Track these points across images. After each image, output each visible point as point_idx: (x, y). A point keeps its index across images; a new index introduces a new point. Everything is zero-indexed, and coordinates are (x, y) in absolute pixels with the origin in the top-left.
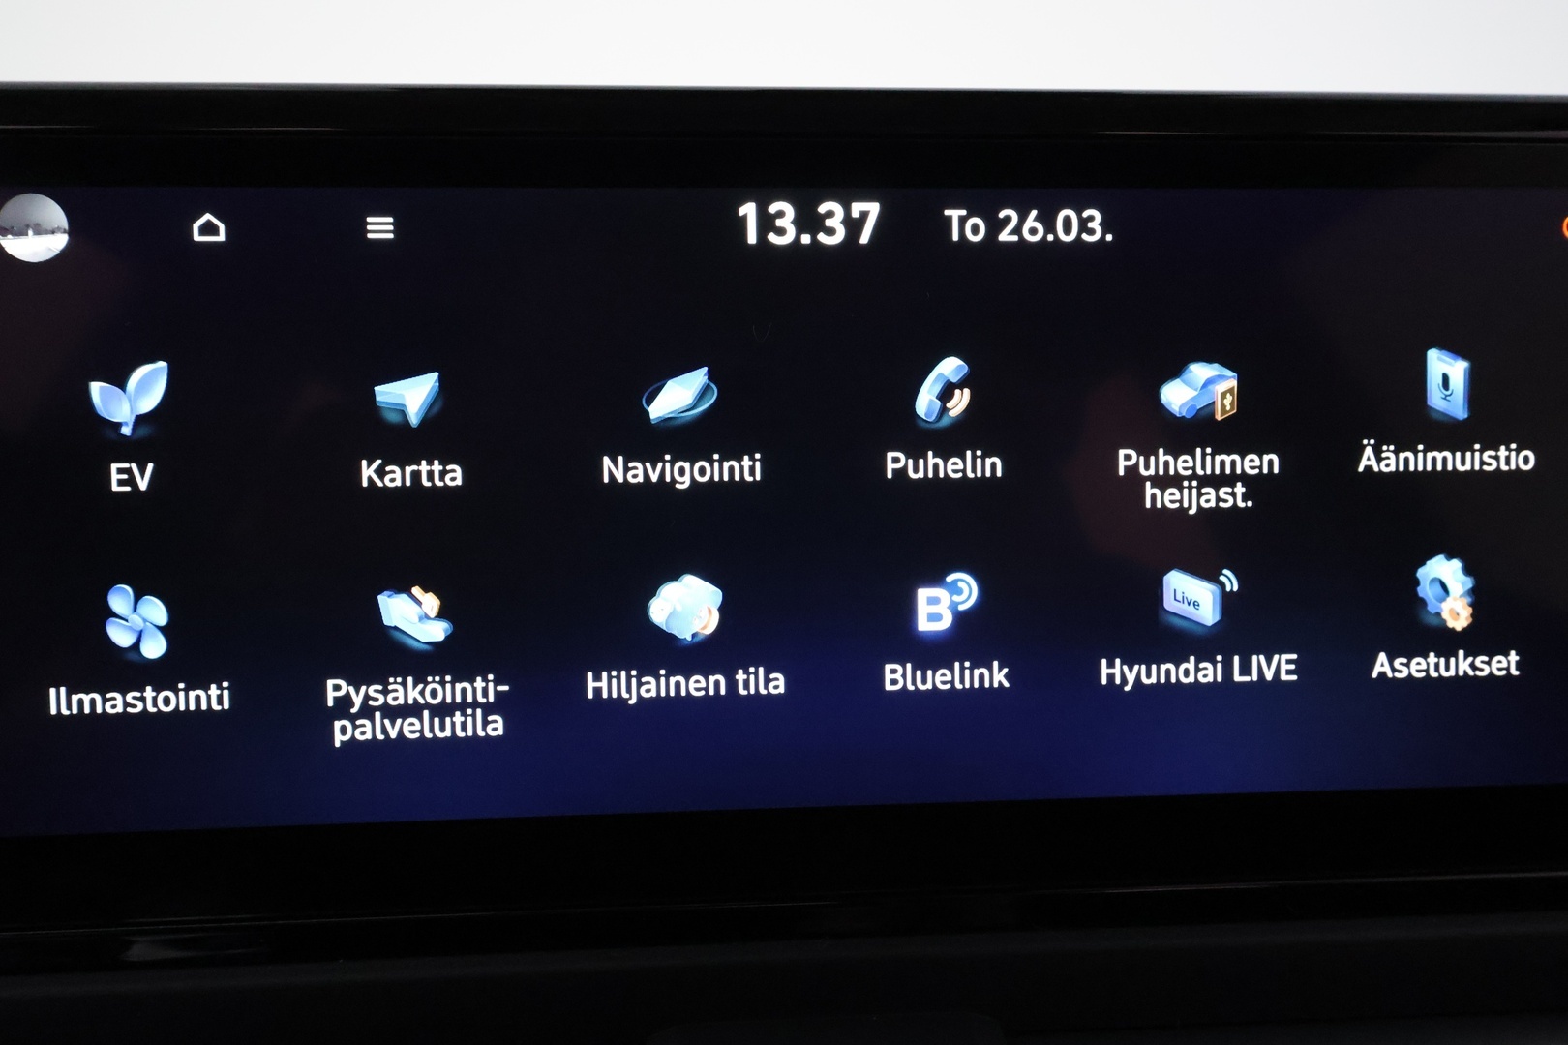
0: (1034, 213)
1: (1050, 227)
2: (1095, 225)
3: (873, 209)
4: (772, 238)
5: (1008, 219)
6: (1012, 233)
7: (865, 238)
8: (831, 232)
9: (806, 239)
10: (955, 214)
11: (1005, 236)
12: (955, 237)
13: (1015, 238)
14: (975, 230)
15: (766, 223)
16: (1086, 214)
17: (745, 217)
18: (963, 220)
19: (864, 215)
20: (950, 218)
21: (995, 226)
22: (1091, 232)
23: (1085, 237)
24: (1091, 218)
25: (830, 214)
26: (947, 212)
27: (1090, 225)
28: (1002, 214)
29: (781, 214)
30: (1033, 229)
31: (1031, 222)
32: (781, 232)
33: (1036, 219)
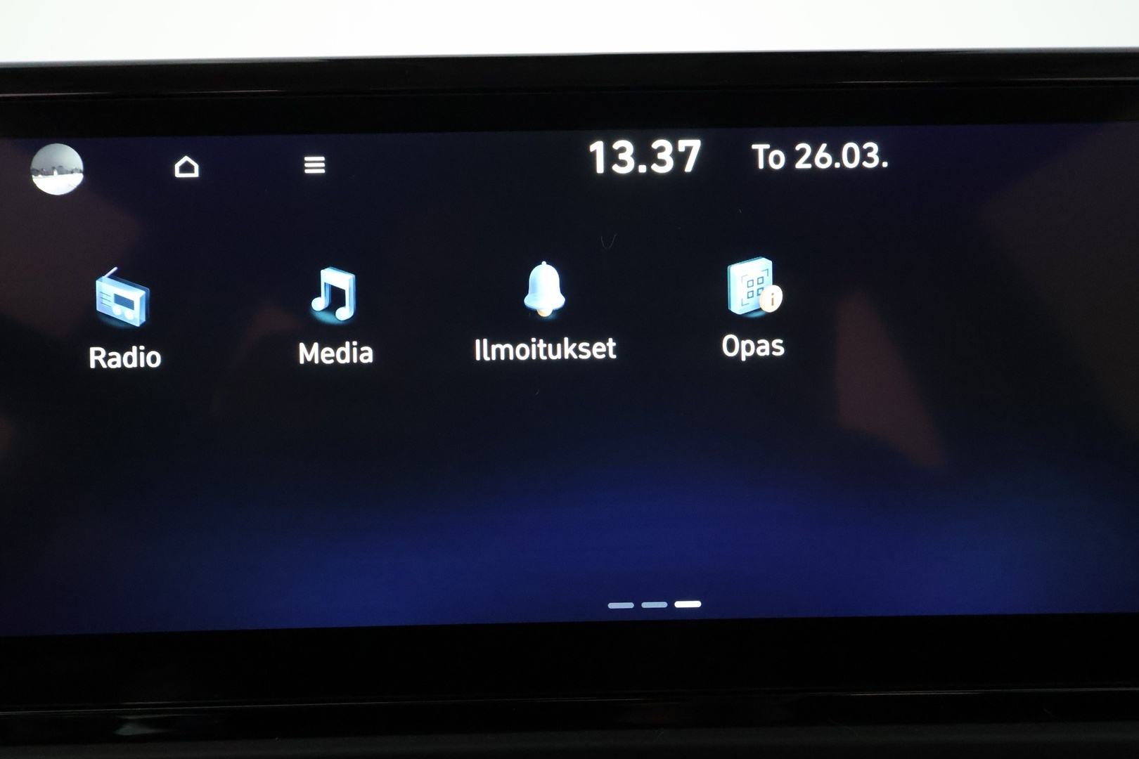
0: (824, 146)
1: (837, 157)
2: (873, 154)
3: (696, 145)
4: (616, 168)
5: (803, 151)
6: (807, 162)
7: (689, 168)
8: (662, 163)
9: (642, 169)
10: (760, 148)
11: (801, 165)
12: (761, 166)
13: (809, 166)
14: (777, 160)
15: (611, 157)
16: (866, 146)
17: (594, 153)
18: (767, 153)
19: (688, 150)
20: (756, 151)
21: (793, 156)
22: (871, 160)
23: (865, 164)
24: (870, 149)
25: (661, 149)
26: (754, 147)
27: (869, 155)
28: (798, 148)
29: (622, 150)
30: (823, 159)
31: (822, 152)
32: (623, 163)
33: (826, 151)
